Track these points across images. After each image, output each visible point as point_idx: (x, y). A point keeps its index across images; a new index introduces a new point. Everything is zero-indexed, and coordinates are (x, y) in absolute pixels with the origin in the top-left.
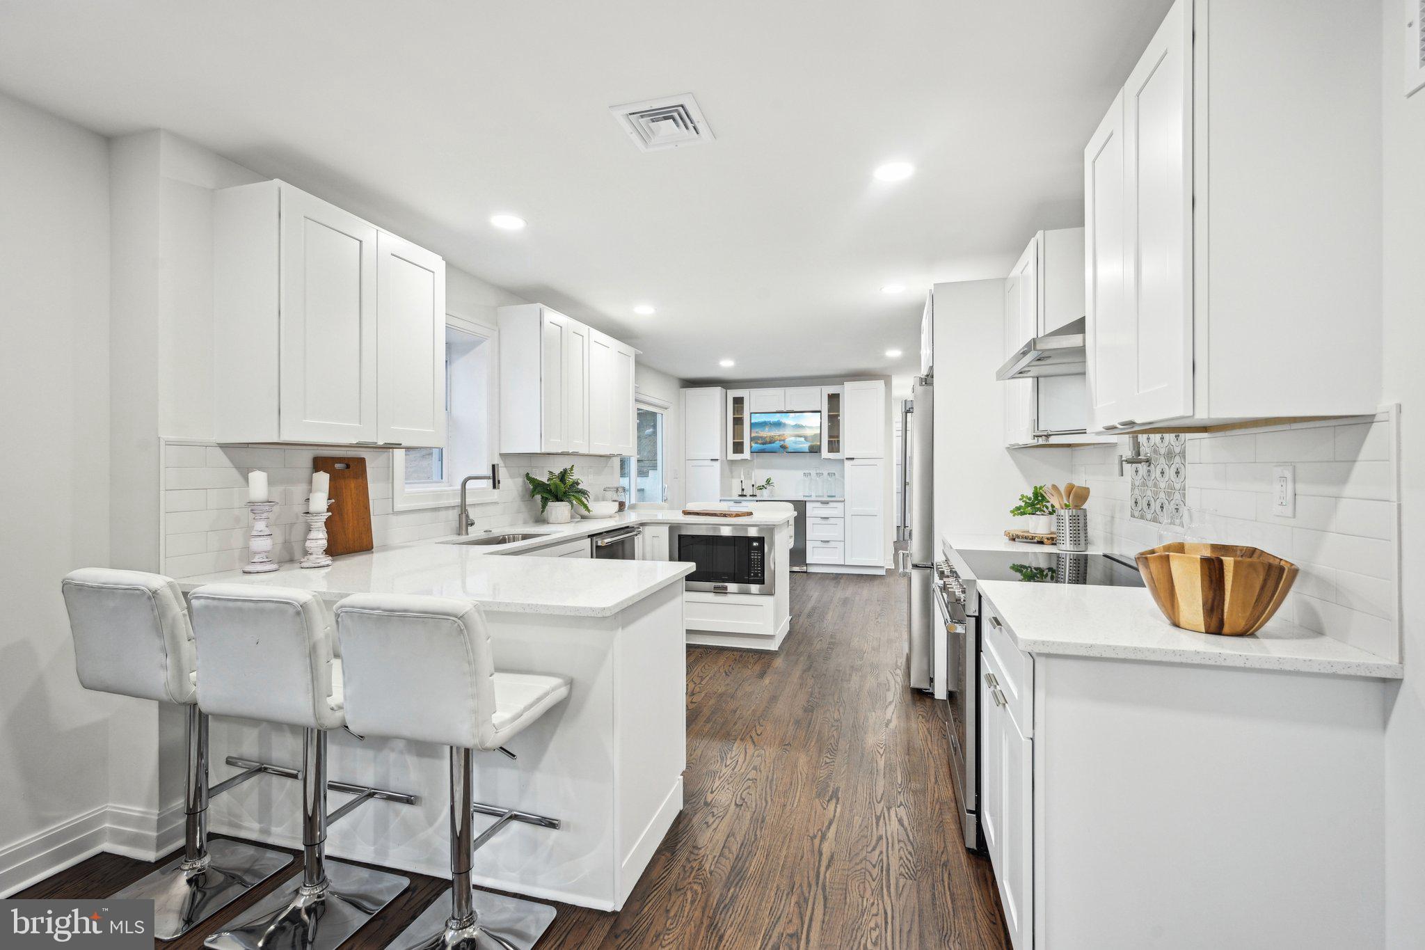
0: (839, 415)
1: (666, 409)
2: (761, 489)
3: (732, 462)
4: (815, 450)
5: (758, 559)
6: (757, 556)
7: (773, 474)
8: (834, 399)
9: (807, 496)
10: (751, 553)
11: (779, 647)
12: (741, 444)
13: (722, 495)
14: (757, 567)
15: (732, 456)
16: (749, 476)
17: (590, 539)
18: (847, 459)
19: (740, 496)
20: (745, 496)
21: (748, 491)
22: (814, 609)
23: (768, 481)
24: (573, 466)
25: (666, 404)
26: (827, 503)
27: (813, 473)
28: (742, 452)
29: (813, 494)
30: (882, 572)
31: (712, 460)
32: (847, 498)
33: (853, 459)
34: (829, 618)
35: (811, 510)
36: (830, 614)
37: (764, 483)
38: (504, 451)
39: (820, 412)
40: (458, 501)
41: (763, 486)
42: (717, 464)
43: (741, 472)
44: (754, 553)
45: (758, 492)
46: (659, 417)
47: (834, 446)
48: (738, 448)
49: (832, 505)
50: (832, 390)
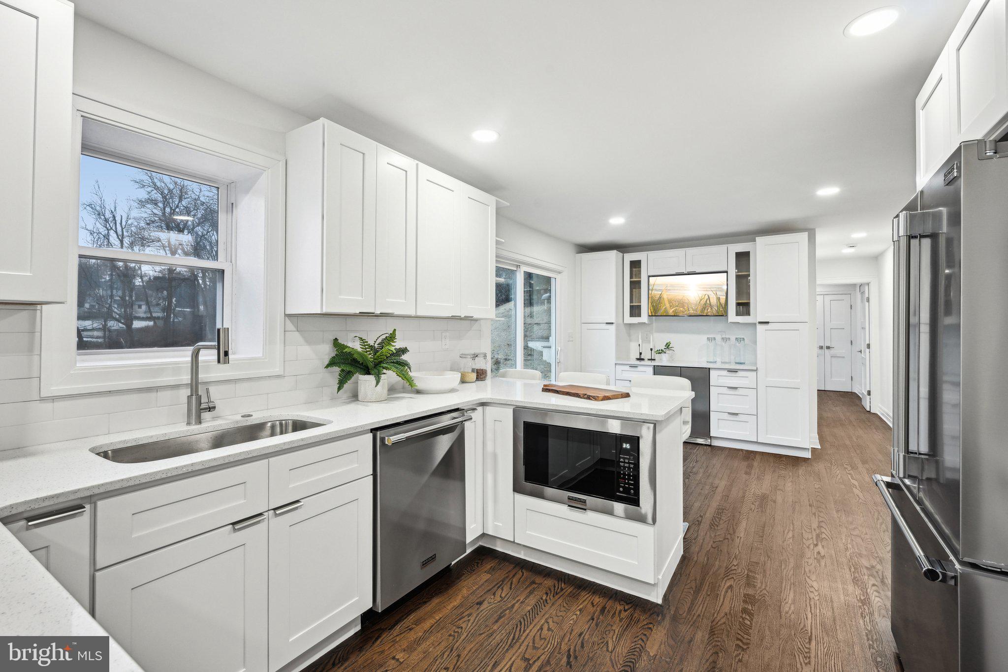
0: (749, 275)
1: (560, 273)
2: (659, 353)
3: (630, 325)
4: (722, 313)
5: (629, 468)
6: (629, 463)
7: (675, 339)
8: (743, 258)
9: (711, 362)
10: (620, 458)
11: (665, 596)
12: (639, 307)
13: (617, 358)
14: (629, 479)
15: (629, 320)
16: (646, 340)
17: (371, 435)
18: (760, 323)
19: (638, 359)
20: (643, 359)
21: (646, 355)
22: (720, 511)
23: (668, 346)
24: (395, 330)
25: (560, 268)
26: (735, 371)
27: (718, 337)
28: (639, 315)
29: (719, 360)
30: (808, 455)
31: (606, 323)
32: (760, 365)
33: (768, 323)
34: (742, 535)
35: (715, 378)
36: (743, 524)
37: (663, 347)
38: (288, 312)
39: (727, 272)
40: (186, 378)
41: (662, 350)
42: (613, 327)
43: (639, 335)
44: (624, 459)
45: (657, 356)
46: (553, 281)
47: (744, 307)
48: (635, 311)
49: (740, 373)
50: (741, 247)
